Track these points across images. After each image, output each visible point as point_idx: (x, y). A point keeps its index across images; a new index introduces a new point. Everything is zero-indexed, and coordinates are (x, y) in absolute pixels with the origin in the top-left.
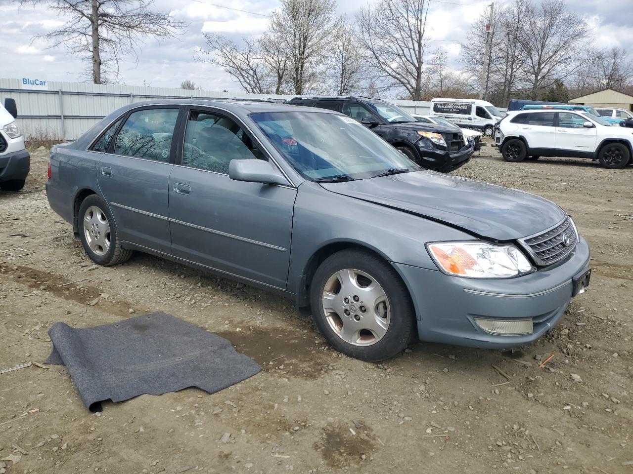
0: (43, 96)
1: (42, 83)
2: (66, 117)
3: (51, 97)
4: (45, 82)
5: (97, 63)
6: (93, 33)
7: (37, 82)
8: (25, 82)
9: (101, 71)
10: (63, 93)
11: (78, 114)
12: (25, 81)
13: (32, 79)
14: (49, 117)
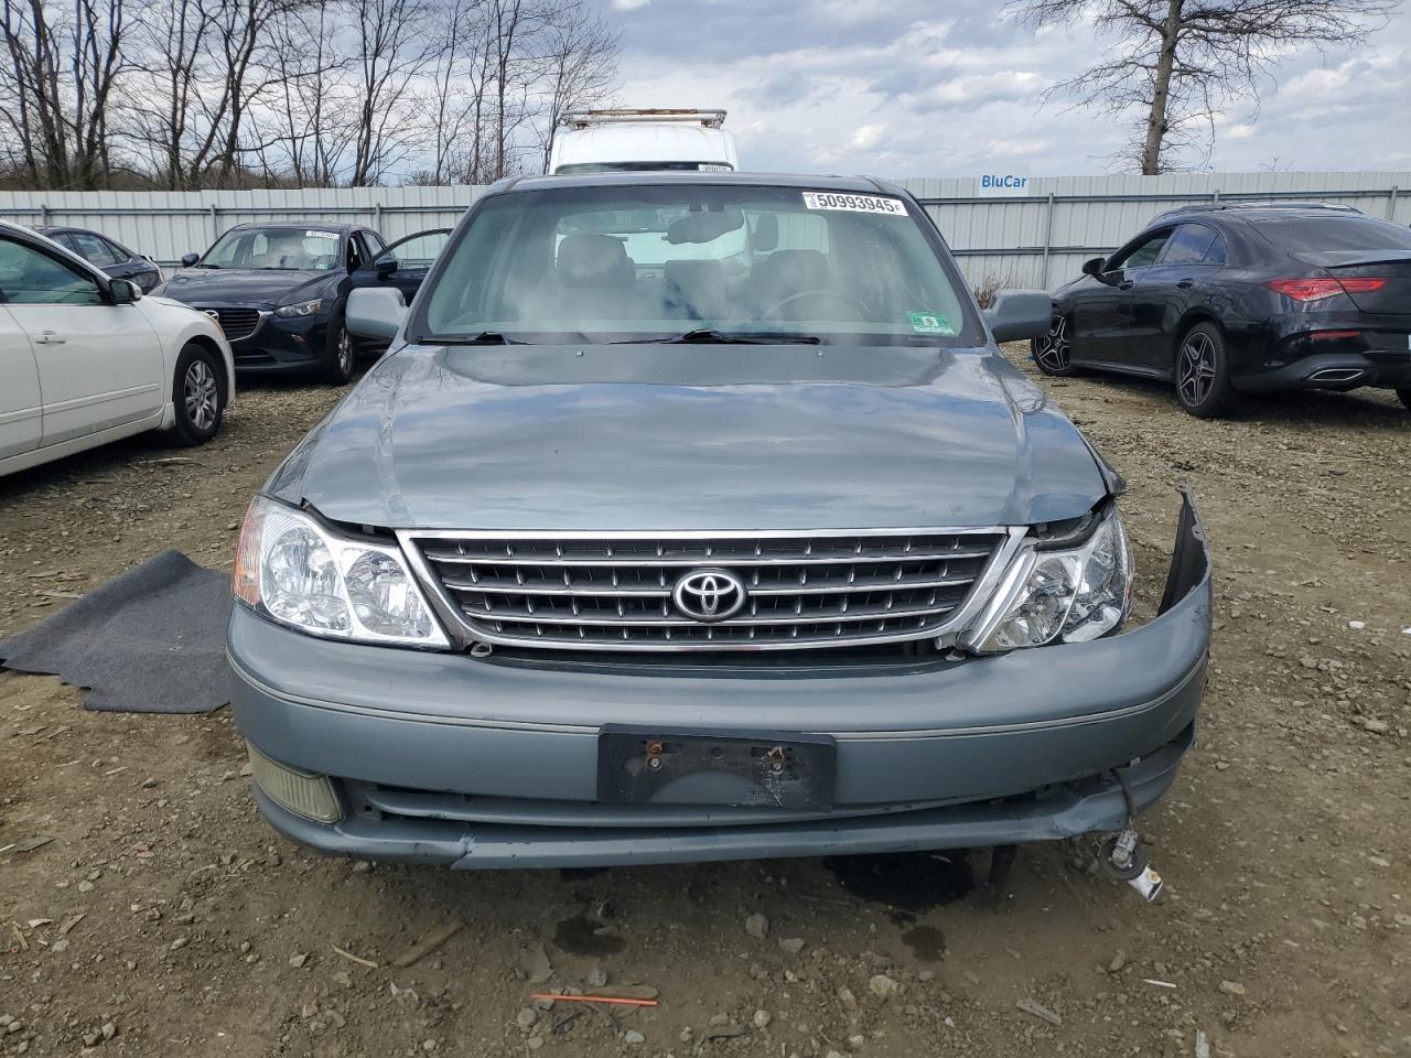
0: (1014, 209)
1: (1018, 183)
2: (1053, 251)
3: (1031, 209)
4: (1024, 180)
5: (1159, 126)
6: (1161, 60)
7: (1009, 181)
8: (986, 184)
9: (1163, 145)
10: (1057, 200)
11: (1082, 244)
12: (986, 181)
13: (1000, 176)
14: (1020, 252)
